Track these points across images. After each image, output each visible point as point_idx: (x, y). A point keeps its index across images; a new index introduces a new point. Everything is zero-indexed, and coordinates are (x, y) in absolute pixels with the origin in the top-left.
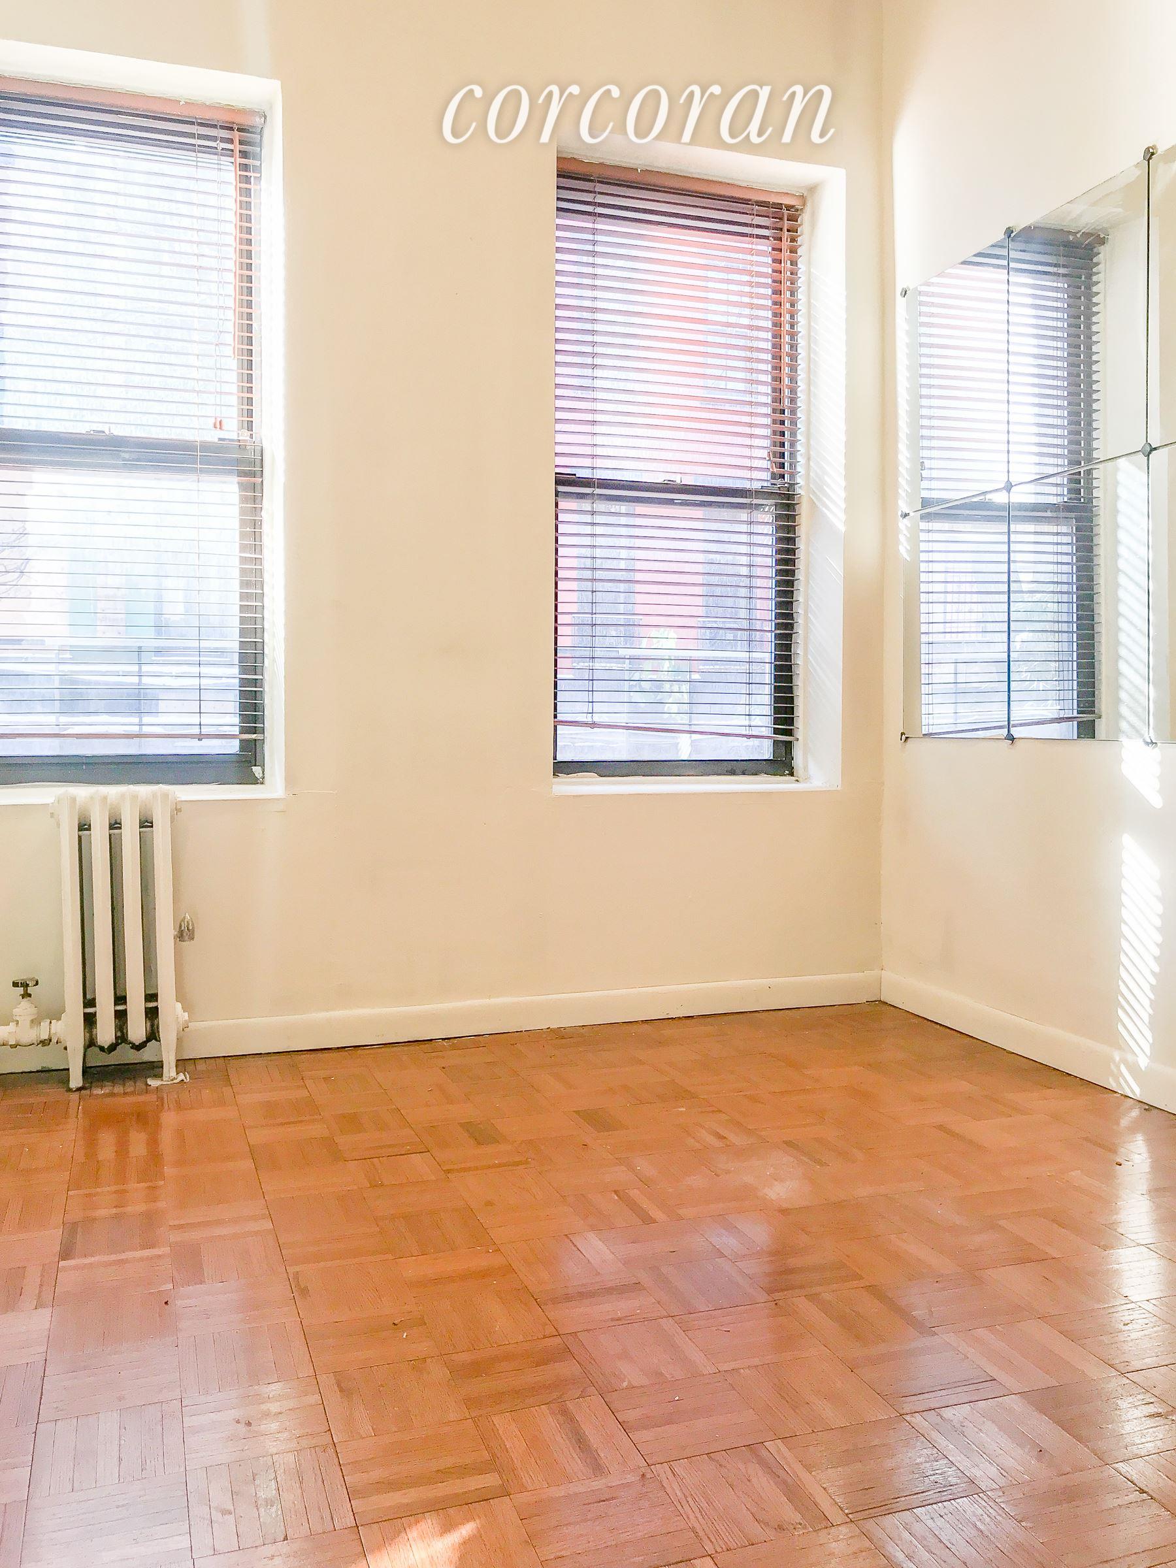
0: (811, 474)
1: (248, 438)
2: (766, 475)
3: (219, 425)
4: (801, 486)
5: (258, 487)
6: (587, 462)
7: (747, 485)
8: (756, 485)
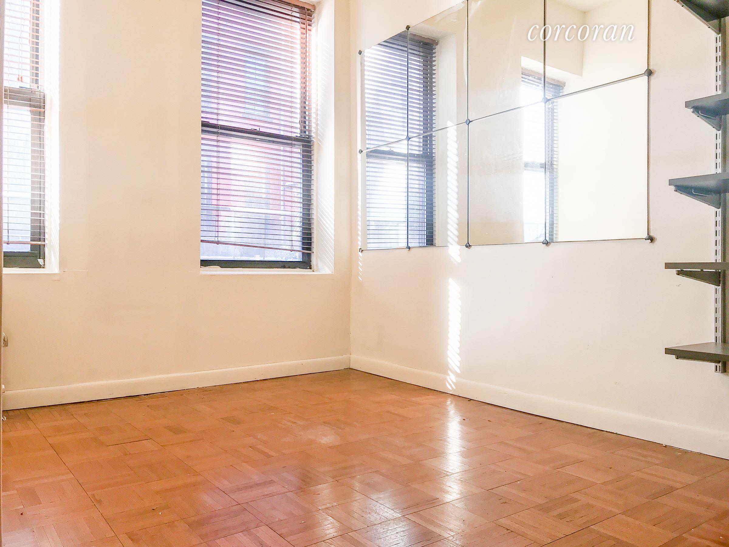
0: (318, 132)
1: (36, 88)
2: (298, 131)
3: (20, 79)
4: (314, 137)
5: (42, 114)
6: (215, 117)
7: (289, 134)
8: (294, 135)
